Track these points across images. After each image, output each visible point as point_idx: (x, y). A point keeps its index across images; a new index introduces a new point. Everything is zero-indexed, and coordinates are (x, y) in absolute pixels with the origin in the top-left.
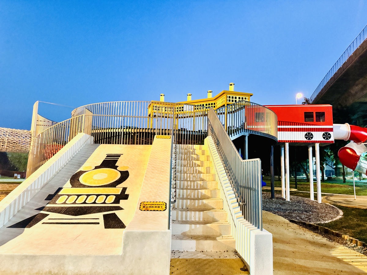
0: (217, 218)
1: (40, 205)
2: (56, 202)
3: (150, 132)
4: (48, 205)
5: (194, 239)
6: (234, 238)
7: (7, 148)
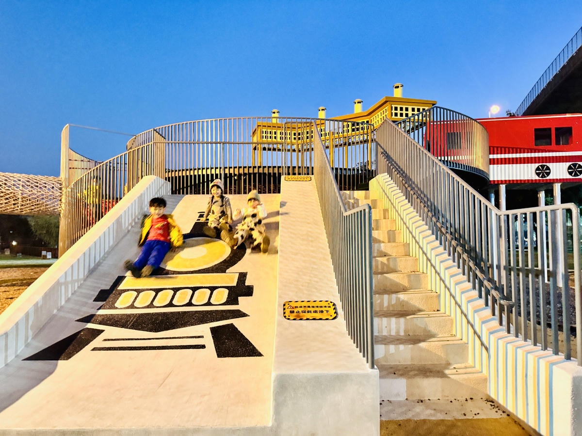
0: (433, 328)
1: (87, 311)
2: (116, 305)
3: (267, 173)
4: (102, 312)
5: (402, 375)
6: (482, 372)
7: (22, 207)
